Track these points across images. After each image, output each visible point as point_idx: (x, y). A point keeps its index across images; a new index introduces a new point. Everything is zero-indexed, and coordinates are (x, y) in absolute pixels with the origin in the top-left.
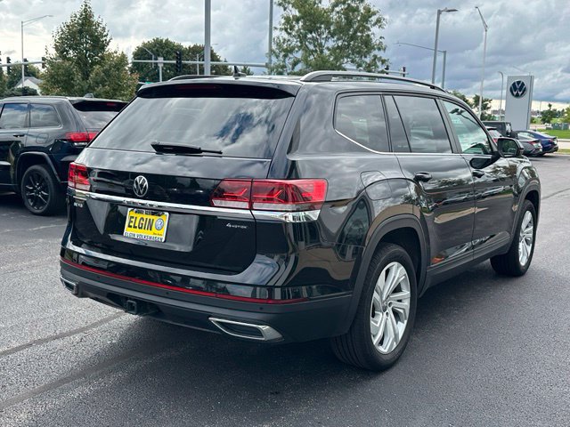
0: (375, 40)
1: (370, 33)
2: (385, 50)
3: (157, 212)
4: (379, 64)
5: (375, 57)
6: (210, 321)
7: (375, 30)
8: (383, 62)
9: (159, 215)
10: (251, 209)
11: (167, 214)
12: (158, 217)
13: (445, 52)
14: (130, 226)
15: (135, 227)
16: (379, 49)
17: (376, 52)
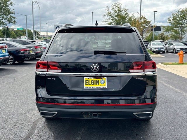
0: (11, 10)
1: (9, 7)
2: (14, 14)
3: (101, 77)
4: (13, 19)
5: (11, 16)
6: (134, 115)
7: (10, 6)
8: (14, 18)
9: (102, 78)
10: (144, 72)
11: (106, 77)
12: (101, 79)
13: (26, 16)
14: (86, 84)
15: (89, 84)
16: (12, 14)
17: (11, 15)
